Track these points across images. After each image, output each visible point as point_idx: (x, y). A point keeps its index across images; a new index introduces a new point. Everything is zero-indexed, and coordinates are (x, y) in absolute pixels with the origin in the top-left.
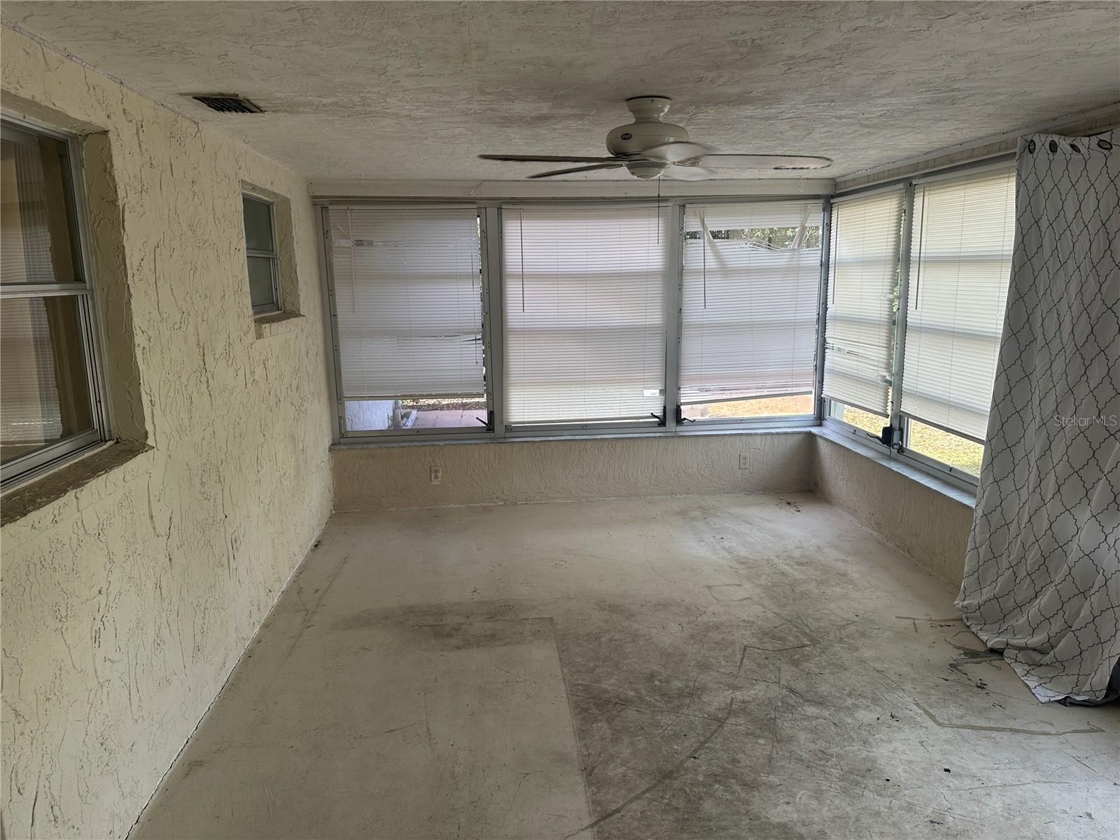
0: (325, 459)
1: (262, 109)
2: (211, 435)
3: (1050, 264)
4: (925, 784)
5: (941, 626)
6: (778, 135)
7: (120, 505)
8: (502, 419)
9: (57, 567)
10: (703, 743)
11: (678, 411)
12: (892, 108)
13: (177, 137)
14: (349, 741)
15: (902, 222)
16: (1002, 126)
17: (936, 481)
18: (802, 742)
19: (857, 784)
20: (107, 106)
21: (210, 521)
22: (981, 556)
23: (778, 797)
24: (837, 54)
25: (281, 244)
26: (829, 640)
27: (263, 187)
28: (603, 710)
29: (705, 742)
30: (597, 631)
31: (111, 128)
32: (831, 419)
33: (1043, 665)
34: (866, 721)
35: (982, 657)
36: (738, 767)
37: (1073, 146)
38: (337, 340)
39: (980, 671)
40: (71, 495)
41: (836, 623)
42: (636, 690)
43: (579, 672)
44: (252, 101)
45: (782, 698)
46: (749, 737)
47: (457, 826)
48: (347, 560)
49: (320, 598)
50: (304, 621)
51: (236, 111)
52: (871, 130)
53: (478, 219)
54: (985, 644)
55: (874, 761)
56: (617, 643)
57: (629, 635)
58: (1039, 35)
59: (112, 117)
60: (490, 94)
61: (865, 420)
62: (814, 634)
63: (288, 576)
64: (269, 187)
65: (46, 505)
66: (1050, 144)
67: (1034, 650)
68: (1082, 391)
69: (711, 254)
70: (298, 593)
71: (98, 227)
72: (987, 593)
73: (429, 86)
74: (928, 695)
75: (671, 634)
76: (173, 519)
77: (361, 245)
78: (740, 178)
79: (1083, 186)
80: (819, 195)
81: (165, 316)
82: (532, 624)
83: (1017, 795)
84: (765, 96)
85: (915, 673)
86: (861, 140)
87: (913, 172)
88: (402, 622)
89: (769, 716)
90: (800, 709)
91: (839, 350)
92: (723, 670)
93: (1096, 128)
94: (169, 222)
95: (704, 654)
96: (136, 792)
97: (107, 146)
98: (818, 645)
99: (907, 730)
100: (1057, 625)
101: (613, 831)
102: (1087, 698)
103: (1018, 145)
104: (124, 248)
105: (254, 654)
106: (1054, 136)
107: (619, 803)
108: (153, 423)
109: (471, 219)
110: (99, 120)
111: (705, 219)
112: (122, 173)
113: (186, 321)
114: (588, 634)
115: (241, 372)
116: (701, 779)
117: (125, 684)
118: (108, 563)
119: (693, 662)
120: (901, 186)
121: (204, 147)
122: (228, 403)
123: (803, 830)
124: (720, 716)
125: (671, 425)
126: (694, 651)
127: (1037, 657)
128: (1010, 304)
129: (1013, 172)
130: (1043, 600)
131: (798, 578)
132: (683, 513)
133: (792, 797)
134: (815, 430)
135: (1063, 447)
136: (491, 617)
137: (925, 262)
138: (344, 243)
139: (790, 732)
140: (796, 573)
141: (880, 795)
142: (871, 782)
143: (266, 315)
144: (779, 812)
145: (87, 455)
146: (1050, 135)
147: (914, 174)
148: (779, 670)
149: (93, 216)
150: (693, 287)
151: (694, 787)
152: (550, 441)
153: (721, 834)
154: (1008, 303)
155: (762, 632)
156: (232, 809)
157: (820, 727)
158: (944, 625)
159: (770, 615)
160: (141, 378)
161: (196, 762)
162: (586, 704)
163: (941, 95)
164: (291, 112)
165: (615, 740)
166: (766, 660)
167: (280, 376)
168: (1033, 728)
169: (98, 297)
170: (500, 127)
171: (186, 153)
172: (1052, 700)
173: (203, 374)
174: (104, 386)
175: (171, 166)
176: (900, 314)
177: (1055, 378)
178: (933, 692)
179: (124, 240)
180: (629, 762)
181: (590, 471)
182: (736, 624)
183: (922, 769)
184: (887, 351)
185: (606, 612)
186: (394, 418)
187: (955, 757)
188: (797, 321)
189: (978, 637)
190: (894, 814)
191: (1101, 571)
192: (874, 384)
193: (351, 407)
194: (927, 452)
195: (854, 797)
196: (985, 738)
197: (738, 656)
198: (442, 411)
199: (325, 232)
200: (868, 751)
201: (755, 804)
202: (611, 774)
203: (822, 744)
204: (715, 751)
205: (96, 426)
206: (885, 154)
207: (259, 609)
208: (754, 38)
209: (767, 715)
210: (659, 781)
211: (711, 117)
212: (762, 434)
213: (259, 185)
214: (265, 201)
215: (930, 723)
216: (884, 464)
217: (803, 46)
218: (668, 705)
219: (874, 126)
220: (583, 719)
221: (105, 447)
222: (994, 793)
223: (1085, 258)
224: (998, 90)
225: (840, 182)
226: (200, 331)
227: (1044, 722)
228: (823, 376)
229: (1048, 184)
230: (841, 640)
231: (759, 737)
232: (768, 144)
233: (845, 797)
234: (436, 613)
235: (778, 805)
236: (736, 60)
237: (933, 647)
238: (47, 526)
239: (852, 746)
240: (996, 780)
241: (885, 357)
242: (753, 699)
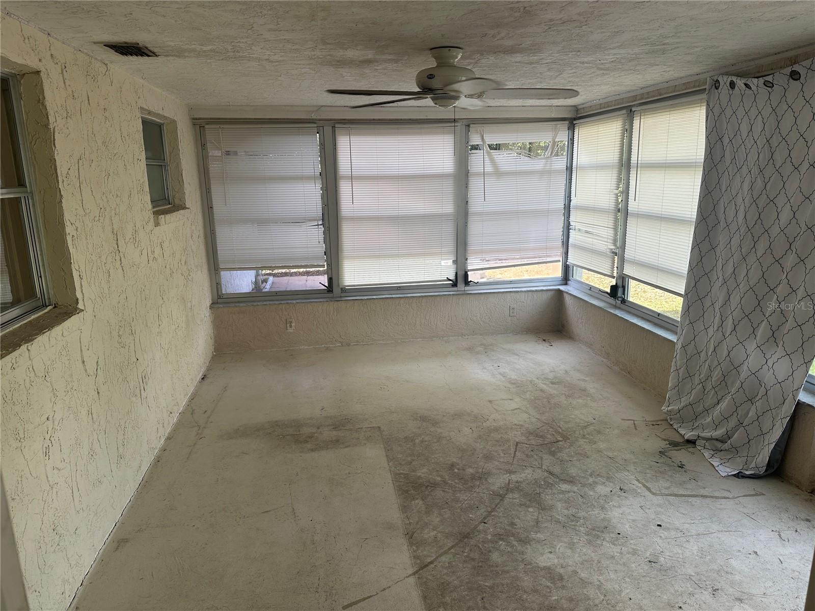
0: (207, 315)
1: (157, 54)
2: (124, 299)
3: (730, 169)
4: (645, 536)
5: (653, 425)
6: (538, 75)
7: (60, 354)
8: (338, 283)
9: (16, 402)
10: (490, 512)
11: (466, 276)
12: (621, 56)
13: (92, 75)
14: (236, 521)
15: (625, 138)
16: (696, 69)
17: (648, 323)
18: (559, 509)
19: (598, 537)
20: (38, 52)
21: (126, 363)
22: (680, 375)
23: (543, 549)
24: (584, 18)
25: (170, 154)
26: (575, 437)
27: (156, 112)
28: (418, 491)
29: (492, 512)
30: (413, 435)
31: (43, 69)
32: (574, 280)
33: (723, 450)
34: (603, 493)
35: (681, 446)
36: (515, 528)
37: (746, 85)
38: (214, 226)
39: (681, 455)
40: (24, 348)
41: (580, 424)
42: (441, 476)
43: (401, 465)
44: (149, 48)
45: (544, 478)
46: (522, 507)
47: (318, 578)
48: (227, 388)
49: (209, 417)
50: (197, 434)
51: (137, 55)
52: (605, 72)
53: (318, 134)
54: (683, 436)
55: (609, 521)
56: (427, 443)
57: (435, 437)
58: (727, 6)
59: (43, 60)
60: (329, 44)
61: (595, 279)
62: (565, 433)
63: (183, 402)
64: (161, 112)
65: (6, 356)
66: (730, 83)
67: (717, 440)
68: (752, 259)
69: (488, 161)
70: (192, 414)
71: (34, 145)
72: (684, 401)
73: (284, 38)
74: (645, 473)
75: (465, 435)
76: (99, 363)
77: (229, 154)
78: (509, 105)
79: (753, 113)
80: (565, 118)
81: (88, 211)
82: (366, 431)
83: (707, 540)
84: (531, 47)
85: (636, 459)
86: (597, 78)
87: (633, 102)
88: (270, 433)
89: (536, 492)
90: (557, 486)
91: (579, 230)
92: (502, 460)
93: (762, 71)
94: (88, 140)
95: (488, 449)
96: (80, 563)
97: (40, 83)
98: (568, 441)
99: (631, 499)
100: (733, 423)
101: (428, 577)
102: (753, 472)
103: (708, 83)
104: (55, 161)
105: (161, 459)
106: (733, 77)
107: (432, 557)
108: (82, 292)
109: (313, 135)
110: (32, 63)
111: (484, 136)
112: (52, 104)
113: (103, 215)
114: (406, 438)
115: (145, 252)
116: (490, 538)
117: (69, 485)
118: (53, 397)
119: (481, 455)
120: (624, 112)
121: (112, 82)
122: (136, 276)
123: (562, 571)
124: (501, 492)
125: (461, 286)
126: (482, 447)
127: (719, 445)
128: (702, 198)
129: (704, 103)
130: (723, 405)
131: (552, 393)
132: (470, 349)
133: (553, 548)
134: (562, 288)
135: (738, 298)
136: (336, 427)
137: (641, 167)
138: (217, 153)
139: (550, 502)
140: (551, 390)
141: (614, 544)
142: (608, 535)
143: (161, 208)
144: (545, 559)
145: (33, 317)
146: (730, 77)
147: (634, 103)
148: (542, 459)
149: (31, 136)
150: (476, 186)
151: (485, 543)
152: (374, 299)
153: (505, 576)
154: (700, 196)
155: (529, 432)
156: (152, 573)
157: (572, 499)
158: (655, 424)
159: (534, 420)
160: (72, 259)
161: (123, 539)
162: (407, 487)
163: (655, 47)
164: (179, 56)
165: (428, 512)
166: (532, 452)
167: (173, 254)
168: (717, 494)
169: (36, 198)
170: (336, 67)
171: (98, 87)
172: (729, 474)
173: (117, 254)
174: (43, 265)
175: (88, 98)
176: (623, 205)
177: (733, 249)
178: (648, 471)
179: (55, 155)
180: (438, 528)
181: (403, 320)
182: (510, 427)
183: (642, 525)
184: (614, 231)
185: (418, 421)
186: (256, 283)
187: (664, 516)
188: (550, 210)
189: (678, 432)
190: (624, 557)
191: (763, 385)
192: (605, 254)
193: (225, 275)
194: (640, 301)
195: (596, 547)
196: (685, 502)
197: (512, 450)
198: (292, 277)
199: (203, 145)
200: (605, 514)
201: (528, 554)
202: (426, 536)
203: (573, 511)
204: (499, 517)
205: (39, 295)
206: (613, 89)
207: (163, 427)
208: (526, 6)
209: (534, 491)
210: (460, 540)
211: (491, 62)
212: (525, 292)
213: (153, 110)
214: (158, 122)
215: (647, 493)
216: (612, 311)
217: (560, 12)
218: (464, 486)
219: (607, 69)
220: (405, 498)
221: (46, 311)
222: (692, 540)
223: (754, 165)
224: (695, 45)
225: (581, 109)
226: (114, 222)
227: (724, 490)
228: (568, 249)
229: (729, 112)
230: (584, 437)
231: (529, 507)
232: (531, 81)
233: (590, 547)
234: (295, 426)
235: (544, 554)
236: (512, 22)
237: (647, 440)
238: (7, 372)
239: (594, 511)
240: (692, 531)
241: (612, 235)
242: (524, 480)
